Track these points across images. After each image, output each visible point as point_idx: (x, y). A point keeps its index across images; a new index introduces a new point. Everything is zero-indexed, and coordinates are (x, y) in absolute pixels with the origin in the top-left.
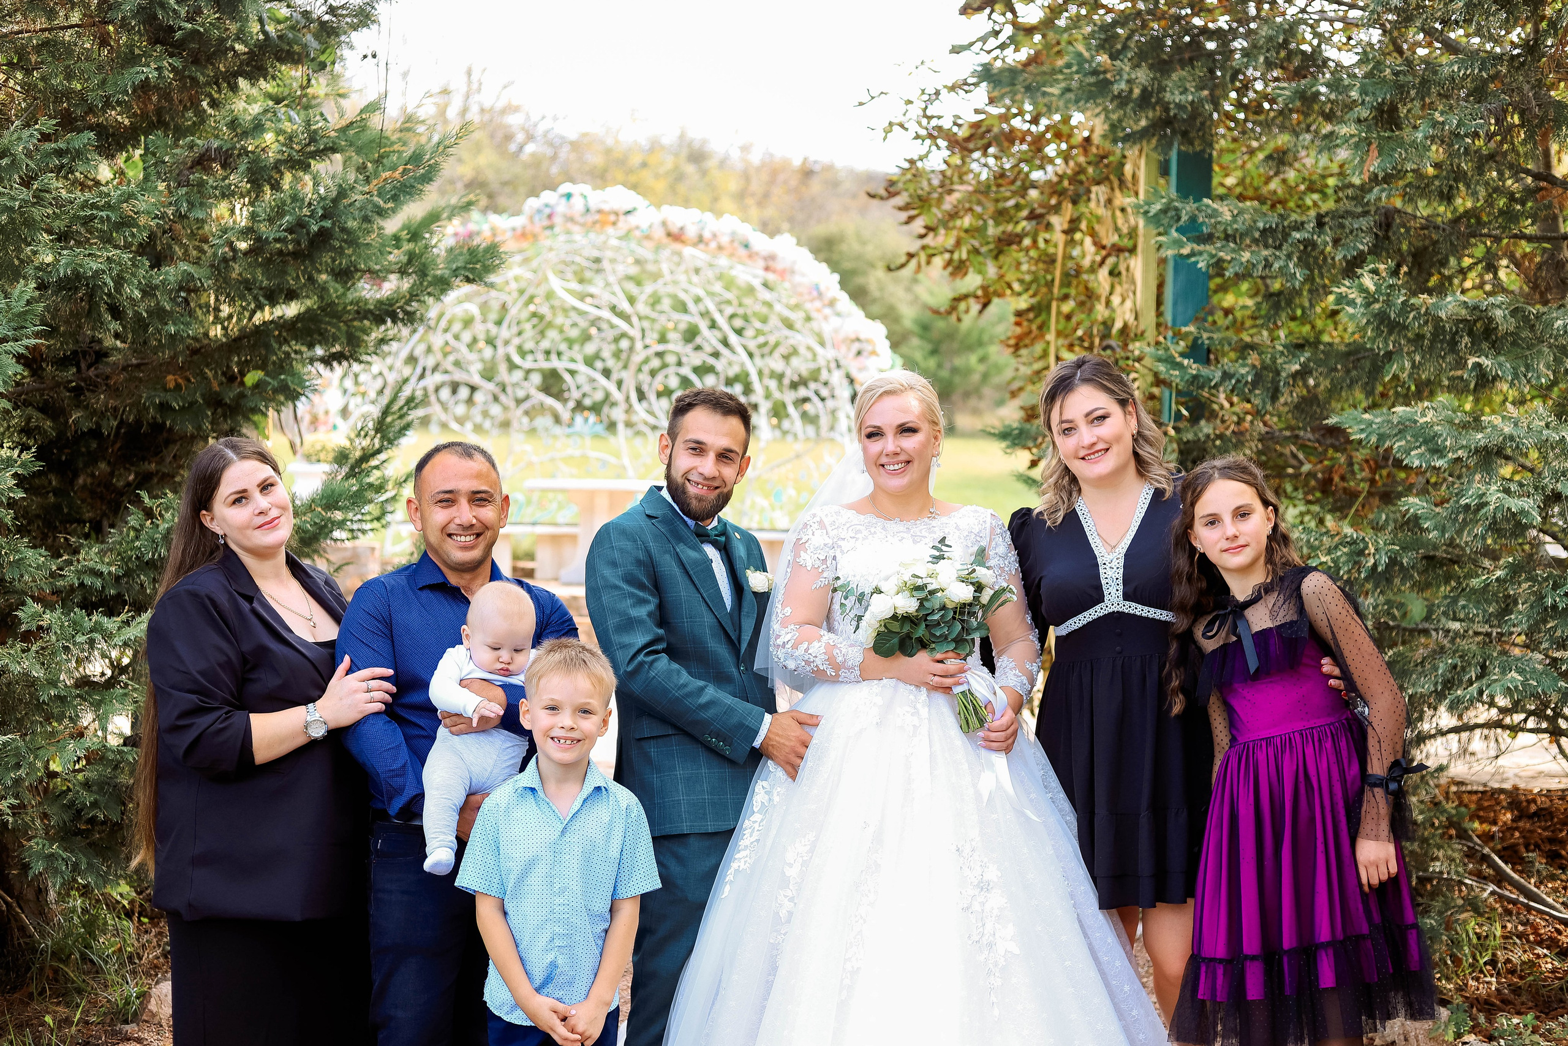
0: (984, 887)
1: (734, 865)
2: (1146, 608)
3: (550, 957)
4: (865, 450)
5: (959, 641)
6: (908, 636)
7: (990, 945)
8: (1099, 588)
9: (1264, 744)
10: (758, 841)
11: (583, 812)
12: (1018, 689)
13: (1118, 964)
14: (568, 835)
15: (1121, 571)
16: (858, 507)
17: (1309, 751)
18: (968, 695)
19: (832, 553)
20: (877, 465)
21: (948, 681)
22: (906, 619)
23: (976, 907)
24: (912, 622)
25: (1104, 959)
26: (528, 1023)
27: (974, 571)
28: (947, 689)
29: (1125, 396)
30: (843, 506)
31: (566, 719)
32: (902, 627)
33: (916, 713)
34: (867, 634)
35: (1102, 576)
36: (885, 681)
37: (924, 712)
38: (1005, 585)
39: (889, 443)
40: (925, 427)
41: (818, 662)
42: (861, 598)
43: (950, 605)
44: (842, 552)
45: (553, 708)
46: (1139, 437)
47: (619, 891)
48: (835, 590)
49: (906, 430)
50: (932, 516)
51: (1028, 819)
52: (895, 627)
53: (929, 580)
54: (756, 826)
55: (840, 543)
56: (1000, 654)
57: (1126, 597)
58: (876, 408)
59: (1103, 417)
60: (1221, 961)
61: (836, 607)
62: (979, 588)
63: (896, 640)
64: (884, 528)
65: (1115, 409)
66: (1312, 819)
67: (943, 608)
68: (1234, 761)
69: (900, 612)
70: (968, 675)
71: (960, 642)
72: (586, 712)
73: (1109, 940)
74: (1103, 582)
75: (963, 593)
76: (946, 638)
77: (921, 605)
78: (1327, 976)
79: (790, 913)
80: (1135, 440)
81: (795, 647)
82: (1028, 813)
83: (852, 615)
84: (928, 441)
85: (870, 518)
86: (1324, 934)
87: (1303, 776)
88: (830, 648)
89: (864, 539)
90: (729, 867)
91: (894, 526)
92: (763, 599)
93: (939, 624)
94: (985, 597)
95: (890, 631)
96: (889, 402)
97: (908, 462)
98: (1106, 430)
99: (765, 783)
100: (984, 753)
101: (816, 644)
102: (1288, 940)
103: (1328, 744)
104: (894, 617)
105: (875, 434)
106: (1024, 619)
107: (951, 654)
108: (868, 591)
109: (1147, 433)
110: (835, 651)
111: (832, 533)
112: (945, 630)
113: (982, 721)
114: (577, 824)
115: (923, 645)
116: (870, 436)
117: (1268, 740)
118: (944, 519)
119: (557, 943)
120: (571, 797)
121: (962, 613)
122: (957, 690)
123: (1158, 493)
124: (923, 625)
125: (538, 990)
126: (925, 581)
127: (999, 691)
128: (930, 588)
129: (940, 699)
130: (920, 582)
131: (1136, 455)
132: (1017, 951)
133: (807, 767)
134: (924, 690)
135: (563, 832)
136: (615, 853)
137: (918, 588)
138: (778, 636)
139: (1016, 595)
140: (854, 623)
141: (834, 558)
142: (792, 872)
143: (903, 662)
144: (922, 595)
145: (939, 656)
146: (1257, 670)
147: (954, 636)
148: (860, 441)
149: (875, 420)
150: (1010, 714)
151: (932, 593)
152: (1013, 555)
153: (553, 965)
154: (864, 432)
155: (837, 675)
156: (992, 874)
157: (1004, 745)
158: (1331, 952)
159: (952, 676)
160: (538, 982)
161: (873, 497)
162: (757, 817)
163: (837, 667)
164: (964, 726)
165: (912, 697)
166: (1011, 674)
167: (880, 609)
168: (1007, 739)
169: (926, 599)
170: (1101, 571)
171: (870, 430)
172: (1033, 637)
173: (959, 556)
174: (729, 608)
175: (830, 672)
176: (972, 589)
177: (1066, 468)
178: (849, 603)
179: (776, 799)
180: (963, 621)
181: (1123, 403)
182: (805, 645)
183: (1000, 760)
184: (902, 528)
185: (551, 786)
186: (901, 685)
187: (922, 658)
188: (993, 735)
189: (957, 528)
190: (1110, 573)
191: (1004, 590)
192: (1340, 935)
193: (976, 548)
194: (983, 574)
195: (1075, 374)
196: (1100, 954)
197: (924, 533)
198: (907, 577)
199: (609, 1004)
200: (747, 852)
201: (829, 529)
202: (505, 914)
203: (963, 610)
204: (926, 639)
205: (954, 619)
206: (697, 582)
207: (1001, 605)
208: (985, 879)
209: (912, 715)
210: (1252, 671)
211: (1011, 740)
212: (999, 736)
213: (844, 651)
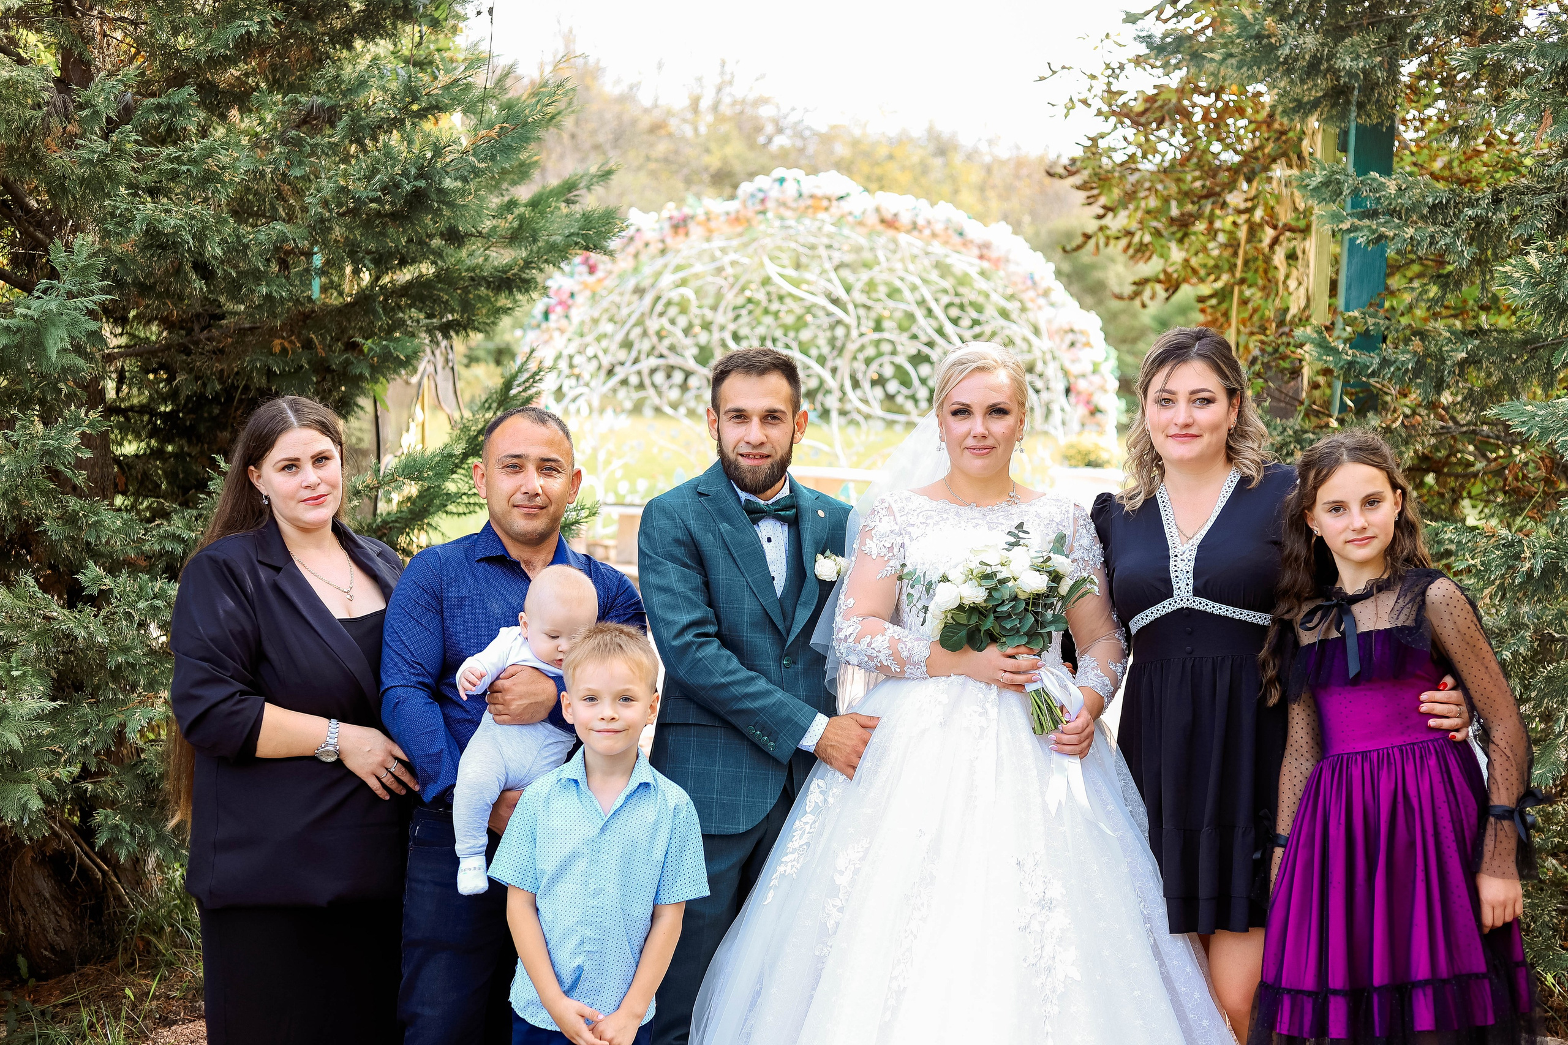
0: (1046, 904)
1: (781, 869)
2: (1217, 605)
3: (578, 961)
5: (1032, 635)
6: (977, 628)
7: (1049, 970)
8: (1168, 582)
9: (1359, 758)
10: (808, 844)
11: (627, 809)
12: (1098, 690)
13: (1197, 995)
14: (608, 833)
15: (1192, 564)
16: (930, 492)
17: (1410, 769)
18: (1042, 694)
19: (899, 540)
20: (961, 447)
21: (1020, 678)
22: (974, 609)
23: (1035, 926)
24: (981, 613)
25: (1181, 989)
26: (554, 1028)
27: (1049, 558)
28: (1020, 687)
29: (1236, 386)
30: (914, 492)
31: (606, 709)
32: (969, 619)
33: (984, 713)
34: (934, 627)
35: (1171, 569)
36: (953, 677)
37: (993, 712)
38: (1085, 575)
39: (977, 424)
40: (1014, 409)
41: (882, 657)
42: (929, 587)
43: (1022, 596)
44: (911, 539)
45: (592, 699)
46: (1237, 430)
47: (662, 896)
48: (900, 578)
49: (996, 410)
50: (1012, 500)
51: (1102, 832)
52: (963, 618)
53: (999, 568)
54: (808, 827)
55: (909, 529)
56: (1083, 653)
57: (1197, 592)
58: (962, 384)
59: (1207, 400)
60: (1309, 994)
61: (904, 597)
62: (1056, 577)
63: (963, 633)
64: (957, 514)
65: (1221, 398)
66: (1412, 844)
67: (1015, 598)
68: (1326, 776)
69: (967, 602)
70: (1043, 672)
71: (1035, 637)
72: (627, 699)
73: (1188, 969)
74: (1173, 575)
75: (1036, 583)
76: (1018, 631)
77: (990, 595)
78: (1424, 1017)
79: (838, 924)
80: (1230, 433)
81: (857, 640)
82: (1102, 825)
83: (920, 605)
84: (1016, 424)
85: (942, 504)
86: (1421, 970)
87: (1401, 798)
88: (894, 642)
89: (936, 524)
90: (775, 871)
91: (966, 512)
92: (827, 588)
93: (1009, 616)
94: (1064, 589)
95: (958, 623)
96: (979, 379)
97: (994, 447)
98: (1204, 415)
99: (821, 782)
100: (1055, 757)
101: (879, 638)
102: (1379, 976)
103: (1432, 762)
104: (961, 607)
105: (960, 412)
106: (1109, 617)
107: (1023, 649)
108: (935, 579)
110: (900, 646)
111: (899, 520)
112: (1017, 623)
113: (1056, 722)
114: (619, 822)
115: (993, 639)
116: (954, 414)
117: (1364, 754)
118: (1023, 506)
119: (586, 947)
120: (616, 790)
121: (1035, 604)
122: (1030, 688)
123: (1244, 480)
124: (992, 617)
125: (568, 993)
126: (994, 569)
127: (1077, 694)
128: (1000, 576)
129: (1012, 698)
130: (989, 570)
131: (1228, 446)
132: (1078, 977)
133: (865, 765)
134: (994, 688)
135: (603, 829)
136: (658, 854)
137: (987, 577)
138: (841, 629)
139: (1097, 587)
140: (922, 615)
141: (902, 545)
142: (842, 880)
143: (973, 657)
144: (991, 584)
145: (1010, 651)
146: (1357, 675)
147: (1026, 629)
149: (961, 396)
150: (1085, 716)
151: (1002, 582)
153: (580, 968)
154: (950, 409)
155: (903, 672)
156: (1056, 891)
157: (1078, 748)
158: (1429, 991)
159: (1025, 673)
160: (567, 985)
161: (949, 482)
162: (809, 818)
163: (902, 663)
164: (1038, 728)
165: (981, 695)
166: (1091, 675)
167: (946, 598)
168: (1080, 743)
169: (995, 589)
170: (1172, 563)
171: (955, 407)
172: (1119, 636)
173: (1038, 541)
174: (779, 593)
175: (895, 668)
176: (1045, 578)
177: (1152, 445)
178: (915, 593)
179: (831, 800)
180: (1037, 613)
181: (1231, 393)
182: (868, 638)
183: (1073, 765)
184: (977, 515)
185: (597, 778)
186: (971, 682)
187: (992, 652)
188: (1065, 738)
189: (1038, 515)
190: (1180, 565)
191: (1085, 580)
192: (1443, 971)
193: (1053, 536)
194: (1060, 562)
195: (1193, 345)
197: (1001, 520)
198: (974, 564)
199: (641, 1017)
200: (796, 855)
201: (898, 515)
202: (537, 909)
203: (1036, 601)
204: (996, 631)
205: (1026, 610)
206: (741, 565)
207: (1083, 595)
208: (1047, 896)
209: (981, 715)
210: (1352, 674)
211: (1085, 744)
212: (1074, 738)
213: (909, 645)
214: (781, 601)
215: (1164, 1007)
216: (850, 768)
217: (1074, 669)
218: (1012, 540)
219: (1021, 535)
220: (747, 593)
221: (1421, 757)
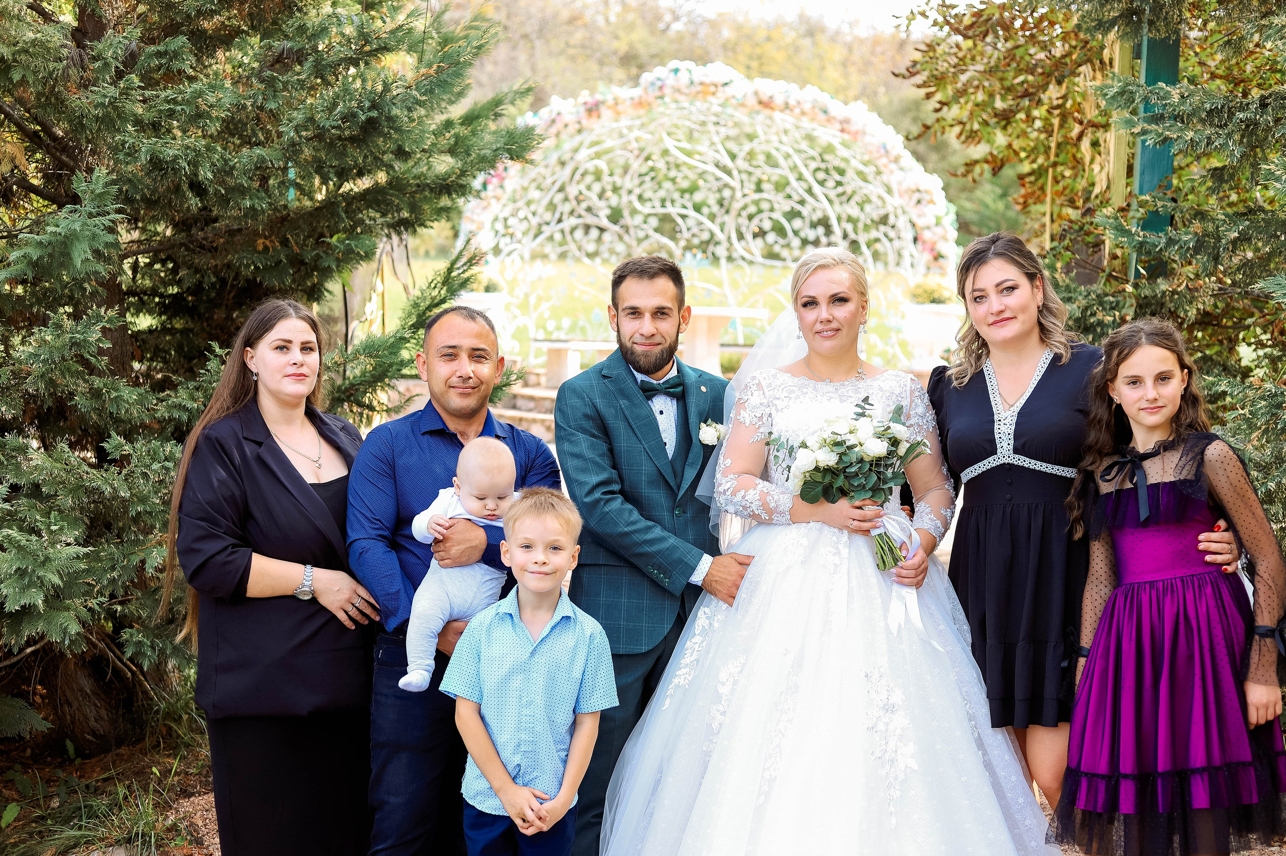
1: (676, 681)
2: (1034, 461)
3: (516, 760)
4: (801, 319)
5: (876, 490)
6: (831, 485)
7: (892, 761)
8: (992, 441)
9: (1148, 587)
10: (697, 660)
11: (552, 637)
12: (932, 532)
13: (1013, 778)
14: (537, 655)
15: (1013, 427)
16: (792, 370)
17: (1190, 596)
18: (884, 538)
19: (768, 411)
20: (810, 332)
21: (866, 525)
22: (828, 470)
23: (881, 726)
24: (833, 473)
25: (1001, 774)
27: (889, 428)
28: (867, 532)
29: (1033, 270)
30: (780, 370)
31: (538, 555)
32: (824, 478)
33: (838, 553)
34: (795, 484)
35: (996, 431)
36: (812, 524)
37: (845, 552)
38: (919, 439)
39: (823, 311)
40: (855, 297)
41: (754, 507)
42: (791, 450)
43: (867, 459)
44: (777, 410)
45: (528, 547)
46: (1044, 309)
47: (581, 707)
48: (768, 444)
49: (839, 299)
50: (860, 376)
51: (934, 648)
52: (818, 477)
53: (848, 436)
54: (697, 646)
55: (776, 402)
56: (919, 500)
57: (1016, 451)
58: (810, 280)
59: (1013, 288)
60: (1103, 777)
61: (772, 457)
62: (895, 442)
63: (819, 489)
64: (815, 389)
65: (1024, 282)
66: (1191, 657)
67: (861, 461)
68: (1120, 600)
69: (822, 465)
70: (885, 519)
71: (878, 492)
72: (556, 548)
73: (1007, 757)
74: (996, 436)
75: (878, 448)
76: (864, 487)
77: (840, 458)
78: (1200, 796)
79: (721, 724)
80: (1040, 312)
81: (734, 494)
82: (935, 643)
83: (784, 465)
84: (857, 309)
85: (803, 380)
86: (1198, 758)
87: (1183, 619)
88: (764, 495)
89: (798, 397)
90: (671, 682)
91: (823, 387)
92: (709, 450)
93: (857, 475)
94: (902, 450)
95: (814, 481)
96: (822, 275)
97: (838, 330)
98: (1013, 300)
99: (707, 610)
100: (896, 587)
101: (751, 492)
102: (1163, 763)
103: (1209, 590)
104: (817, 469)
105: (811, 303)
106: (940, 470)
107: (868, 502)
108: (796, 445)
109: (1051, 305)
110: (769, 498)
111: (767, 394)
112: (863, 481)
113: (896, 560)
114: (545, 646)
115: (843, 493)
116: (805, 305)
117: (1152, 584)
118: (869, 382)
119: (523, 748)
120: (543, 622)
121: (878, 465)
123: (1057, 358)
124: (842, 477)
126: (844, 438)
127: (915, 534)
128: (848, 444)
129: (860, 540)
130: (839, 439)
131: (1040, 324)
132: (916, 767)
133: (742, 595)
134: (846, 532)
135: (533, 653)
136: (578, 671)
137: (837, 444)
138: (720, 485)
139: (930, 448)
140: (786, 472)
141: (770, 415)
142: (724, 690)
143: (827, 507)
144: (841, 450)
145: (857, 503)
146: (1147, 519)
147: (870, 485)
148: (796, 310)
149: (810, 291)
150: (921, 554)
151: (850, 448)
152: (930, 415)
154: (800, 302)
155: (771, 519)
156: (897, 698)
157: (915, 580)
158: (1206, 777)
159: (870, 520)
161: (807, 361)
162: (697, 639)
163: (770, 512)
164: (881, 565)
165: (834, 539)
166: (926, 519)
167: (805, 462)
168: (917, 576)
169: (845, 454)
170: (996, 427)
171: (806, 299)
172: (948, 487)
173: (880, 412)
174: (670, 456)
175: (764, 516)
176: (886, 444)
177: (977, 333)
178: (781, 454)
179: (716, 625)
180: (879, 473)
181: (1031, 277)
182: (742, 493)
183: (910, 594)
184: (831, 389)
185: (527, 612)
186: (826, 528)
187: (843, 504)
188: (904, 573)
189: (881, 389)
190: (1003, 428)
191: (919, 443)
192: (1217, 760)
193: (893, 407)
194: (899, 430)
195: (989, 249)
196: (997, 770)
197: (850, 394)
198: (827, 435)
200: (687, 669)
201: (766, 390)
202: (482, 716)
203: (878, 462)
204: (846, 487)
205: (870, 470)
206: (639, 435)
207: (917, 456)
208: (891, 701)
209: (834, 554)
210: (1142, 518)
211: (920, 577)
212: (912, 573)
213: (776, 497)
214: (672, 462)
215: (986, 790)
216: (730, 598)
217: (912, 513)
218: (861, 411)
219: (867, 406)
220: (644, 457)
221: (1199, 587)
